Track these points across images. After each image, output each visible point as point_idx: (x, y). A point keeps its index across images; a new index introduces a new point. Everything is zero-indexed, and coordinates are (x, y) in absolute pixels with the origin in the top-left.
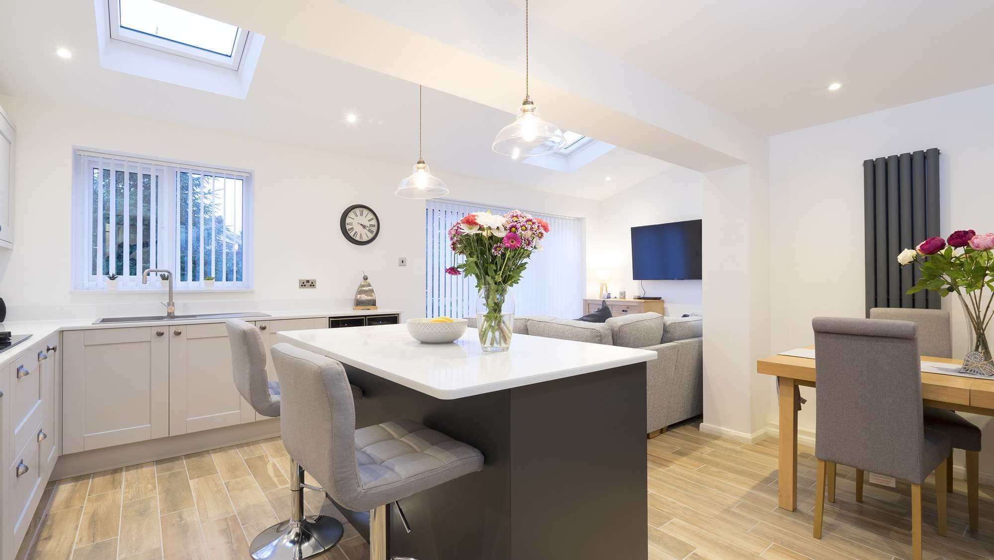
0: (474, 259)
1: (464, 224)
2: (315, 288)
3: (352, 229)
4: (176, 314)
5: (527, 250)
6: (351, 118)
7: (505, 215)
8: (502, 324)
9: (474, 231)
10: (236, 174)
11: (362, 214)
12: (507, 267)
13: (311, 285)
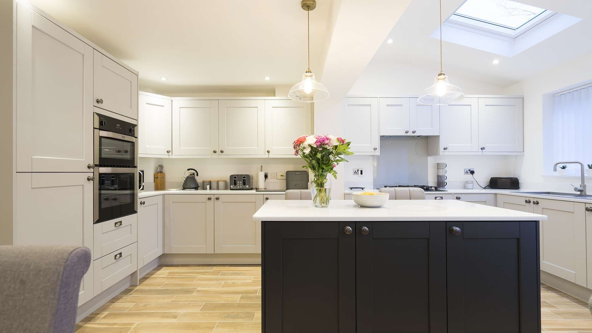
4: (587, 194)
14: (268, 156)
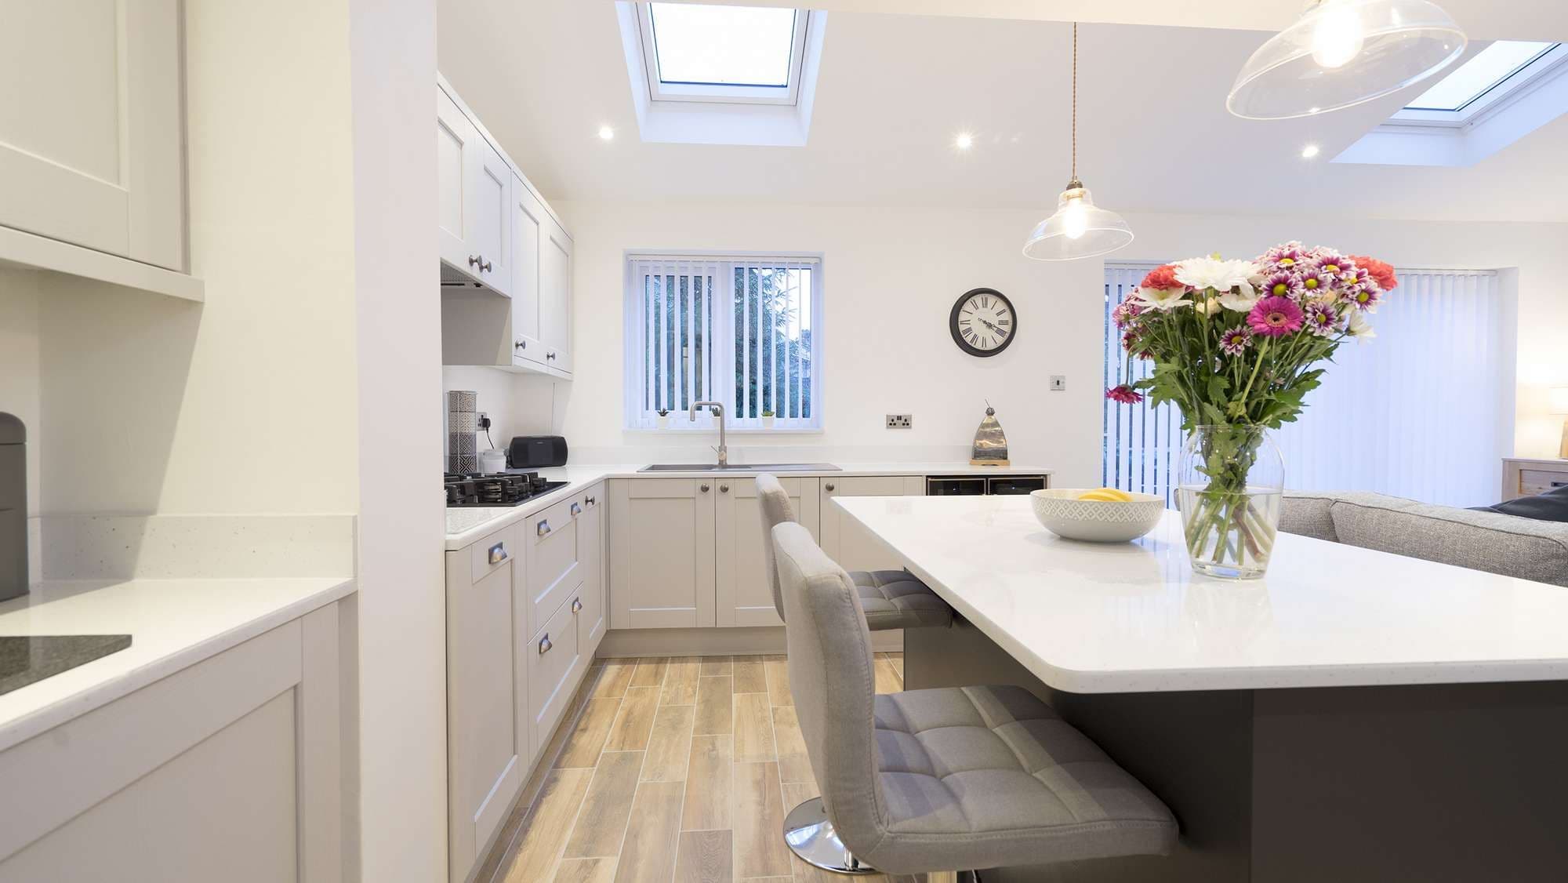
0: (1174, 365)
1: (1147, 289)
2: (910, 428)
3: (969, 330)
4: (729, 463)
5: (1321, 338)
6: (964, 141)
7: (1257, 258)
8: (1247, 513)
9: (1172, 301)
10: (800, 261)
11: (985, 305)
12: (1262, 383)
13: (904, 424)
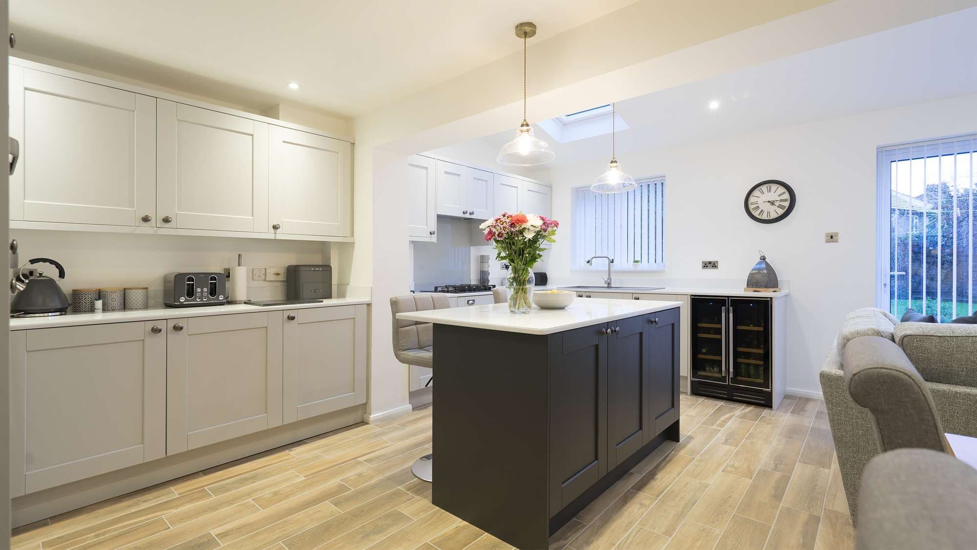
2: (717, 268)
3: (757, 208)
4: (612, 286)
10: (657, 179)
11: (770, 190)
13: (713, 266)
14: (275, 236)
